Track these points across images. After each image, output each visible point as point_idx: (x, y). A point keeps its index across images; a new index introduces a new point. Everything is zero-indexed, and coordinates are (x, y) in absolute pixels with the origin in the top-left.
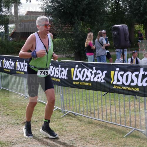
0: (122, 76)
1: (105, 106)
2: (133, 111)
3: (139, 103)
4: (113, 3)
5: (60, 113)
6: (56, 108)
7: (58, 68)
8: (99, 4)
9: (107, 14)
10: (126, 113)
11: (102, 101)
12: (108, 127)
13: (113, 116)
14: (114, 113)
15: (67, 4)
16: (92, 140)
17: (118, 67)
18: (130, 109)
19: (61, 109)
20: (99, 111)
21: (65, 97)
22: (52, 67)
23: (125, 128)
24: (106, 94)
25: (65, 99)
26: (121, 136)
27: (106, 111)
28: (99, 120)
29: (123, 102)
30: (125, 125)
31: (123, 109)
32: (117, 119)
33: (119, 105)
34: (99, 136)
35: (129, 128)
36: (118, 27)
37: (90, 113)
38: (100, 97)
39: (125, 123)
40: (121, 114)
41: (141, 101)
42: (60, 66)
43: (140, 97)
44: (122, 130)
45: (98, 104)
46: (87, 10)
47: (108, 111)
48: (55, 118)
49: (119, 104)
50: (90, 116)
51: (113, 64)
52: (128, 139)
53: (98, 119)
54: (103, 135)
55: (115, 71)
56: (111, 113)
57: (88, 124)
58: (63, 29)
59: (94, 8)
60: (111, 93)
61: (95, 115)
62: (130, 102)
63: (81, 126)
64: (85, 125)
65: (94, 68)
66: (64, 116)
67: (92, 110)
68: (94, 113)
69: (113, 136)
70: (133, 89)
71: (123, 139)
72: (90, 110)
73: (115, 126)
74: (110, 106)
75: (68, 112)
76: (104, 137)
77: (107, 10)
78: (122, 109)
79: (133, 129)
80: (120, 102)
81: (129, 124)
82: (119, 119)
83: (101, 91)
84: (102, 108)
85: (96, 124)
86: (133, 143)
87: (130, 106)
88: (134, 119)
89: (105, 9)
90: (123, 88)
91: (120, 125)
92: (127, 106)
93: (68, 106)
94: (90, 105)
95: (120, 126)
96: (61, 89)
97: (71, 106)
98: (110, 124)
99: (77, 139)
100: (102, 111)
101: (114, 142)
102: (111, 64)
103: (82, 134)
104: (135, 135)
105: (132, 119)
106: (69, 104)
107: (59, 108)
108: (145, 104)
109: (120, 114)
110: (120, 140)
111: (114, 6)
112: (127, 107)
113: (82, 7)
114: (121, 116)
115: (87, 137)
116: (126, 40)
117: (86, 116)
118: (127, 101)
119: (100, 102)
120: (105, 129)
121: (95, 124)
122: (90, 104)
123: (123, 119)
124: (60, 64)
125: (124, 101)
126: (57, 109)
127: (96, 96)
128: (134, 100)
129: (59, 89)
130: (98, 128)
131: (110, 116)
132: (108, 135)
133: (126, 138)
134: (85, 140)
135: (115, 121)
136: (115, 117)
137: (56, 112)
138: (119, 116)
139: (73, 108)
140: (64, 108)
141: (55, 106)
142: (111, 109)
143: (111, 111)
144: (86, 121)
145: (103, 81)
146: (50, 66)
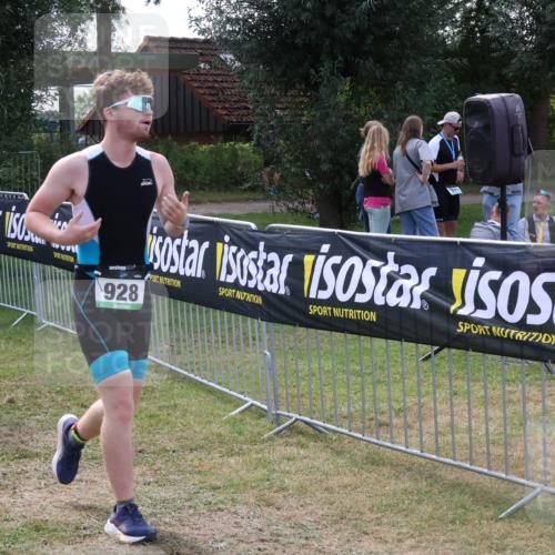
0: (495, 286)
1: (430, 397)
4: (471, 10)
5: (263, 421)
6: (246, 402)
7: (256, 253)
8: (416, 14)
9: (448, 53)
10: (508, 428)
11: (419, 380)
12: (442, 480)
13: (462, 438)
14: (463, 425)
15: (295, 11)
16: (379, 525)
17: (480, 255)
18: (524, 411)
19: (266, 407)
20: (408, 418)
21: (279, 362)
22: (234, 249)
23: (503, 485)
24: (436, 352)
25: (280, 371)
26: (490, 513)
27: (436, 416)
28: (409, 450)
29: (500, 387)
30: (507, 474)
31: (499, 413)
32: (477, 449)
33: (485, 397)
34: (407, 513)
35: (519, 484)
36: (488, 101)
38: (414, 364)
39: (507, 464)
40: (491, 429)
42: (262, 244)
44: (494, 491)
45: (404, 390)
46: (372, 37)
47: (444, 420)
48: (241, 438)
49: (486, 391)
50: (374, 435)
51: (462, 243)
52: (517, 524)
53: (403, 448)
54: (423, 508)
55: (469, 267)
56: (452, 425)
57: (366, 467)
58: (279, 106)
59: (397, 28)
60: (454, 351)
61: (395, 432)
62: (527, 387)
63: (339, 473)
64: (356, 471)
65: (391, 255)
66: (277, 433)
67: (383, 413)
68: (387, 425)
69: (460, 511)
70: (538, 336)
71: (499, 525)
72: (376, 413)
73: (467, 477)
74: (451, 399)
75: (291, 418)
76: (425, 517)
77: (449, 35)
78: (495, 413)
79: (534, 488)
80: (489, 385)
82: (485, 449)
83: (417, 341)
84: (420, 406)
85: (397, 465)
86: (534, 539)
87: (525, 399)
89: (441, 32)
90: (498, 331)
91: (486, 471)
92: (515, 400)
93: (293, 397)
94: (374, 396)
95: (486, 474)
96: (268, 332)
97: (302, 395)
98: (449, 468)
99: (325, 522)
100: (421, 418)
101: (463, 536)
102: (455, 243)
103: (344, 504)
106: (295, 390)
107: (258, 404)
109: (487, 429)
110: (485, 529)
111: (473, 23)
112: (514, 403)
113: (352, 25)
114: (491, 438)
115: (361, 513)
116: (517, 152)
117: (360, 436)
118: (514, 382)
119: (411, 382)
120: (431, 485)
121: (391, 464)
122: (374, 389)
123: (498, 451)
124: (262, 239)
125: (505, 381)
126: (252, 405)
127: (396, 361)
128: (541, 379)
129: (259, 332)
130: (404, 483)
131: (449, 438)
132: (441, 507)
133: (510, 522)
134: (355, 526)
135: (468, 456)
136: (467, 441)
137: (248, 419)
138: (484, 439)
139: (311, 404)
140: (276, 402)
141: (242, 397)
142: (455, 409)
143: (452, 419)
144: (360, 454)
145: (417, 305)
146: (226, 246)
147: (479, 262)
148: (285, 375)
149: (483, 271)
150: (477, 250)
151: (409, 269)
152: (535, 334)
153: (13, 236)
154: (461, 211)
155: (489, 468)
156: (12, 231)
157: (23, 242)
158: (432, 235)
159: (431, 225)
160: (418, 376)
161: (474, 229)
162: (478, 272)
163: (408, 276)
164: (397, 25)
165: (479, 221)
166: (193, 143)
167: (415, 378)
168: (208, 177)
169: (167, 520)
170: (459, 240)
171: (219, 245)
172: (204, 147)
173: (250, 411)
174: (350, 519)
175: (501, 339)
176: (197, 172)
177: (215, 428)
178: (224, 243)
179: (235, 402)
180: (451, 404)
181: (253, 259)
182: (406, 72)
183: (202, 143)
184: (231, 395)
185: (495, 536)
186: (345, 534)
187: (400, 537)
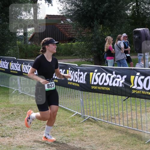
0: (143, 80)
1: (126, 111)
4: (134, 6)
5: (80, 118)
6: (76, 113)
7: (77, 72)
8: (119, 7)
9: (128, 17)
12: (129, 133)
13: (135, 122)
14: (135, 118)
15: (87, 7)
16: (112, 146)
17: (138, 72)
19: (81, 114)
20: (120, 117)
21: (84, 102)
22: (71, 71)
24: (127, 98)
25: (85, 104)
26: (143, 142)
27: (127, 116)
28: (120, 125)
29: (144, 108)
30: (147, 131)
31: (145, 115)
32: (138, 125)
33: (141, 111)
34: (120, 142)
36: (140, 30)
37: (110, 118)
38: (121, 102)
40: (142, 119)
42: (79, 70)
44: (144, 136)
45: (118, 109)
46: (108, 14)
47: (129, 117)
48: (75, 123)
49: (141, 109)
50: (111, 121)
51: (134, 69)
53: (119, 125)
54: (124, 141)
55: (135, 75)
56: (132, 118)
57: (109, 130)
58: (83, 33)
59: (114, 11)
60: (132, 98)
63: (101, 132)
64: (106, 131)
65: (114, 72)
66: (84, 121)
67: (113, 115)
68: (114, 118)
69: (134, 142)
71: (145, 145)
72: (111, 115)
73: (136, 132)
74: (131, 111)
75: (88, 117)
76: (125, 143)
78: (143, 115)
80: (141, 107)
82: (141, 125)
83: (122, 95)
84: (123, 113)
85: (117, 129)
89: (126, 12)
90: (143, 92)
91: (141, 130)
93: (88, 111)
94: (110, 111)
95: (141, 132)
96: (81, 94)
97: (91, 111)
98: (131, 130)
99: (98, 145)
100: (123, 117)
102: (132, 69)
103: (103, 140)
106: (89, 109)
107: (79, 113)
110: (142, 147)
111: (135, 9)
112: (148, 112)
113: (102, 10)
114: (142, 121)
115: (108, 143)
117: (107, 122)
118: (148, 106)
119: (120, 107)
120: (127, 135)
121: (115, 129)
122: (110, 109)
123: (144, 125)
125: (146, 106)
126: (77, 114)
127: (116, 101)
129: (79, 94)
130: (119, 134)
131: (131, 122)
132: (129, 140)
133: (148, 145)
135: (136, 127)
137: (76, 117)
139: (93, 113)
140: (84, 113)
141: (74, 111)
142: (132, 114)
144: (107, 126)
146: (69, 71)
147: (138, 74)
148: (86, 105)
149: (139, 76)
151: (119, 76)
153: (12, 69)
156: (12, 68)
157: (15, 71)
159: (126, 64)
161: (137, 65)
163: (119, 78)
167: (121, 106)
168: (64, 52)
170: (133, 68)
171: (68, 71)
172: (63, 44)
173: (77, 115)
174: (104, 144)
175: (144, 94)
176: (61, 51)
177: (67, 120)
178: (69, 70)
179: (74, 113)
181: (76, 74)
182: (117, 23)
183: (62, 43)
184: (71, 111)
185: (144, 148)
186: (103, 148)
187: (119, 149)
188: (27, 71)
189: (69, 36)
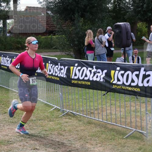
1: (105, 105)
2: (134, 111)
3: (140, 104)
5: (59, 112)
6: (55, 107)
7: (58, 66)
9: (109, 11)
10: (126, 114)
11: (102, 101)
12: (108, 128)
13: (114, 117)
14: (114, 113)
16: (91, 140)
17: (118, 67)
18: (130, 109)
19: (60, 108)
20: (99, 111)
21: (64, 96)
22: (51, 65)
23: (124, 129)
24: (107, 93)
26: (121, 137)
27: (106, 111)
28: (99, 120)
29: (124, 102)
30: (126, 126)
31: (124, 110)
32: (117, 119)
33: (120, 105)
34: (99, 137)
35: (129, 129)
36: (121, 25)
38: (100, 96)
39: (126, 123)
41: (142, 101)
42: (59, 64)
43: (141, 98)
44: (122, 131)
45: (98, 104)
46: (89, 7)
47: (109, 112)
48: (53, 117)
49: (120, 104)
50: (90, 116)
51: (114, 63)
52: (128, 140)
53: (98, 119)
54: (103, 135)
55: (115, 70)
57: (87, 125)
58: (63, 26)
60: (111, 93)
61: (95, 115)
62: (131, 102)
63: (80, 126)
64: (85, 126)
65: (94, 67)
66: (63, 115)
67: (92, 110)
68: (93, 113)
69: (113, 136)
71: (124, 140)
72: (90, 110)
73: (115, 127)
75: (67, 111)
76: (104, 138)
78: (123, 110)
79: (133, 130)
80: (121, 102)
81: (130, 125)
82: (120, 119)
83: (101, 91)
84: (102, 108)
85: (96, 124)
86: (133, 144)
87: (131, 106)
88: (135, 119)
89: (108, 6)
90: (123, 87)
91: (120, 125)
92: (128, 106)
93: (67, 105)
94: (90, 105)
95: (120, 126)
96: (61, 88)
97: (70, 105)
98: (110, 125)
99: (76, 140)
100: (102, 111)
101: (114, 143)
102: (112, 63)
103: (82, 135)
104: (135, 136)
105: (132, 120)
106: (68, 103)
107: (58, 107)
108: (146, 105)
109: (120, 114)
110: (120, 141)
113: (84, 3)
114: (121, 116)
115: (86, 137)
116: (128, 38)
117: (86, 116)
118: (127, 101)
119: (100, 101)
120: (105, 130)
121: (94, 124)
122: (90, 103)
123: (123, 120)
124: (59, 62)
125: (125, 101)
127: (96, 96)
128: (135, 100)
129: (58, 88)
130: (97, 129)
131: (110, 117)
132: (108, 135)
133: (127, 139)
134: (84, 141)
135: (115, 121)
136: (115, 117)
137: (55, 112)
138: (119, 117)
139: (72, 108)
140: (63, 107)
141: (53, 105)
142: (112, 109)
143: (111, 112)
144: (86, 121)
145: (102, 80)
146: (49, 64)
148: (65, 99)
149: (119, 71)
150: (117, 65)
151: (99, 70)
152: (133, 88)
154: (114, 55)
155: (121, 125)
158: (105, 61)
159: (105, 58)
160: (102, 100)
161: (117, 60)
162: (118, 71)
163: (99, 72)
164: (96, 4)
165: (118, 57)
166: (40, 36)
167: (101, 100)
168: (44, 45)
169: (33, 139)
170: (113, 62)
171: (47, 64)
173: (56, 109)
174: (83, 139)
175: (124, 90)
177: (46, 114)
178: (49, 63)
179: (53, 107)
180: (111, 107)
181: (57, 68)
182: (98, 17)
183: (42, 36)
184: (50, 105)
185: (122, 143)
186: (82, 143)
187: (97, 143)
188: (5, 63)
189: (49, 29)
